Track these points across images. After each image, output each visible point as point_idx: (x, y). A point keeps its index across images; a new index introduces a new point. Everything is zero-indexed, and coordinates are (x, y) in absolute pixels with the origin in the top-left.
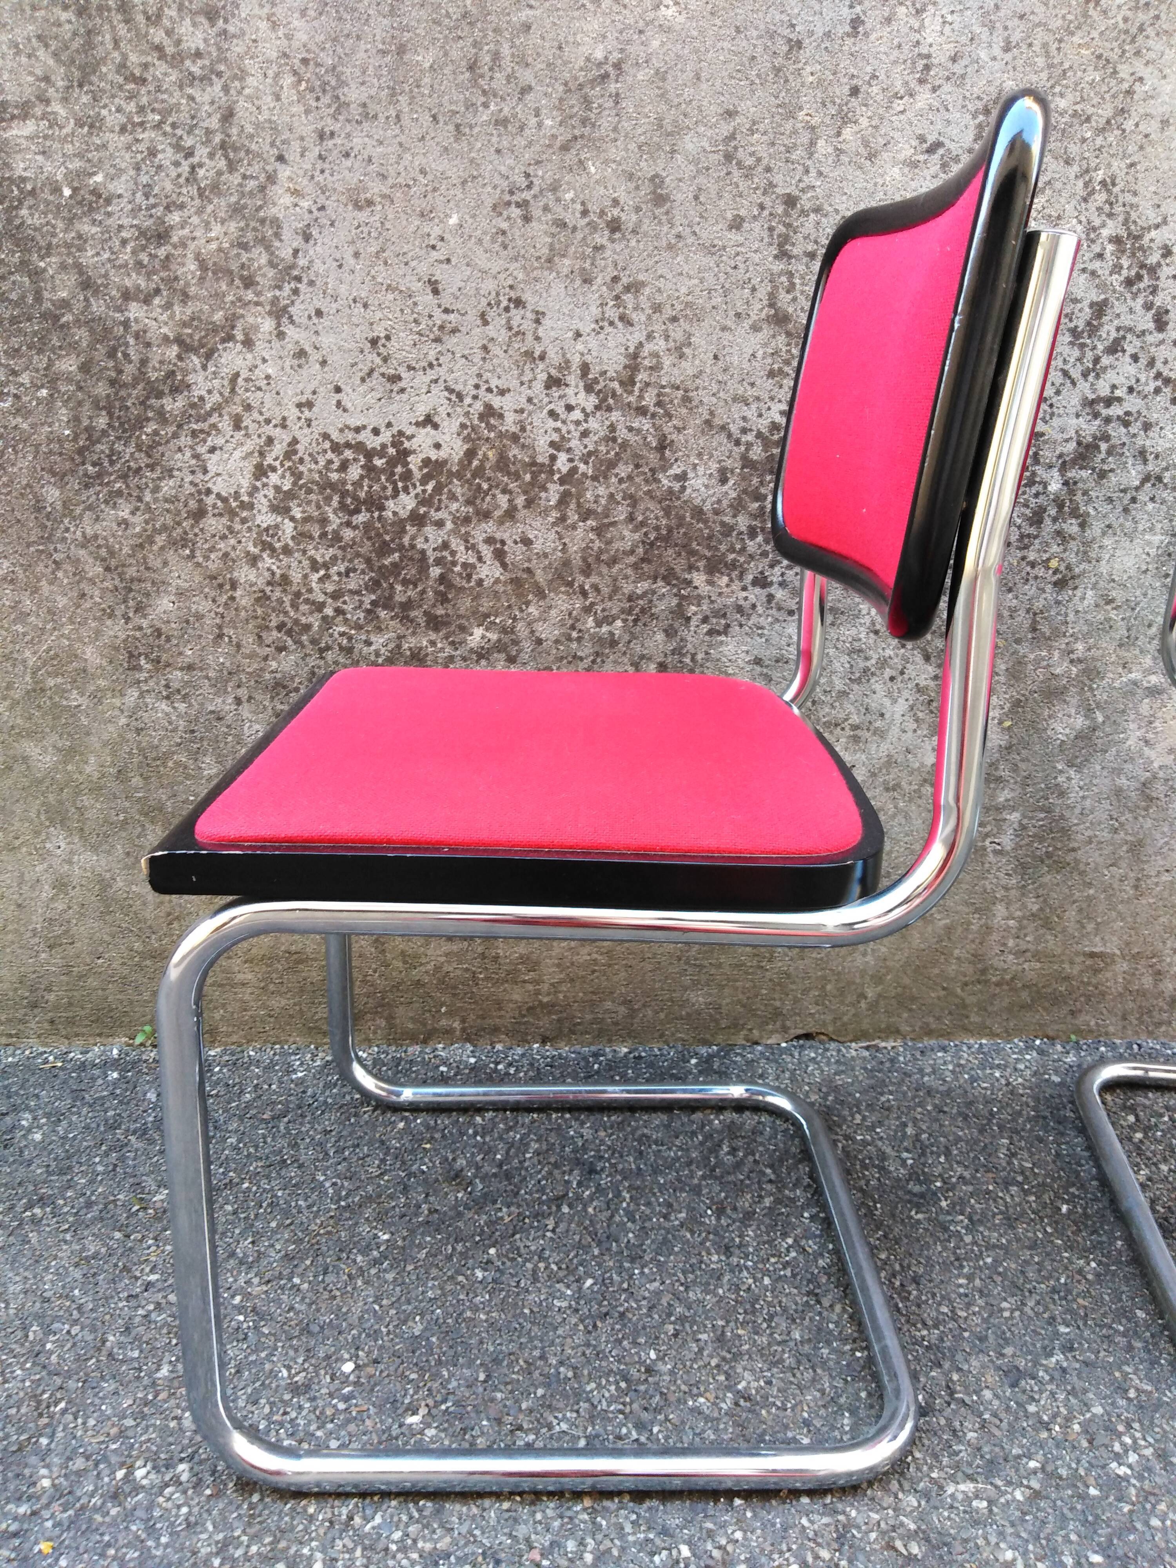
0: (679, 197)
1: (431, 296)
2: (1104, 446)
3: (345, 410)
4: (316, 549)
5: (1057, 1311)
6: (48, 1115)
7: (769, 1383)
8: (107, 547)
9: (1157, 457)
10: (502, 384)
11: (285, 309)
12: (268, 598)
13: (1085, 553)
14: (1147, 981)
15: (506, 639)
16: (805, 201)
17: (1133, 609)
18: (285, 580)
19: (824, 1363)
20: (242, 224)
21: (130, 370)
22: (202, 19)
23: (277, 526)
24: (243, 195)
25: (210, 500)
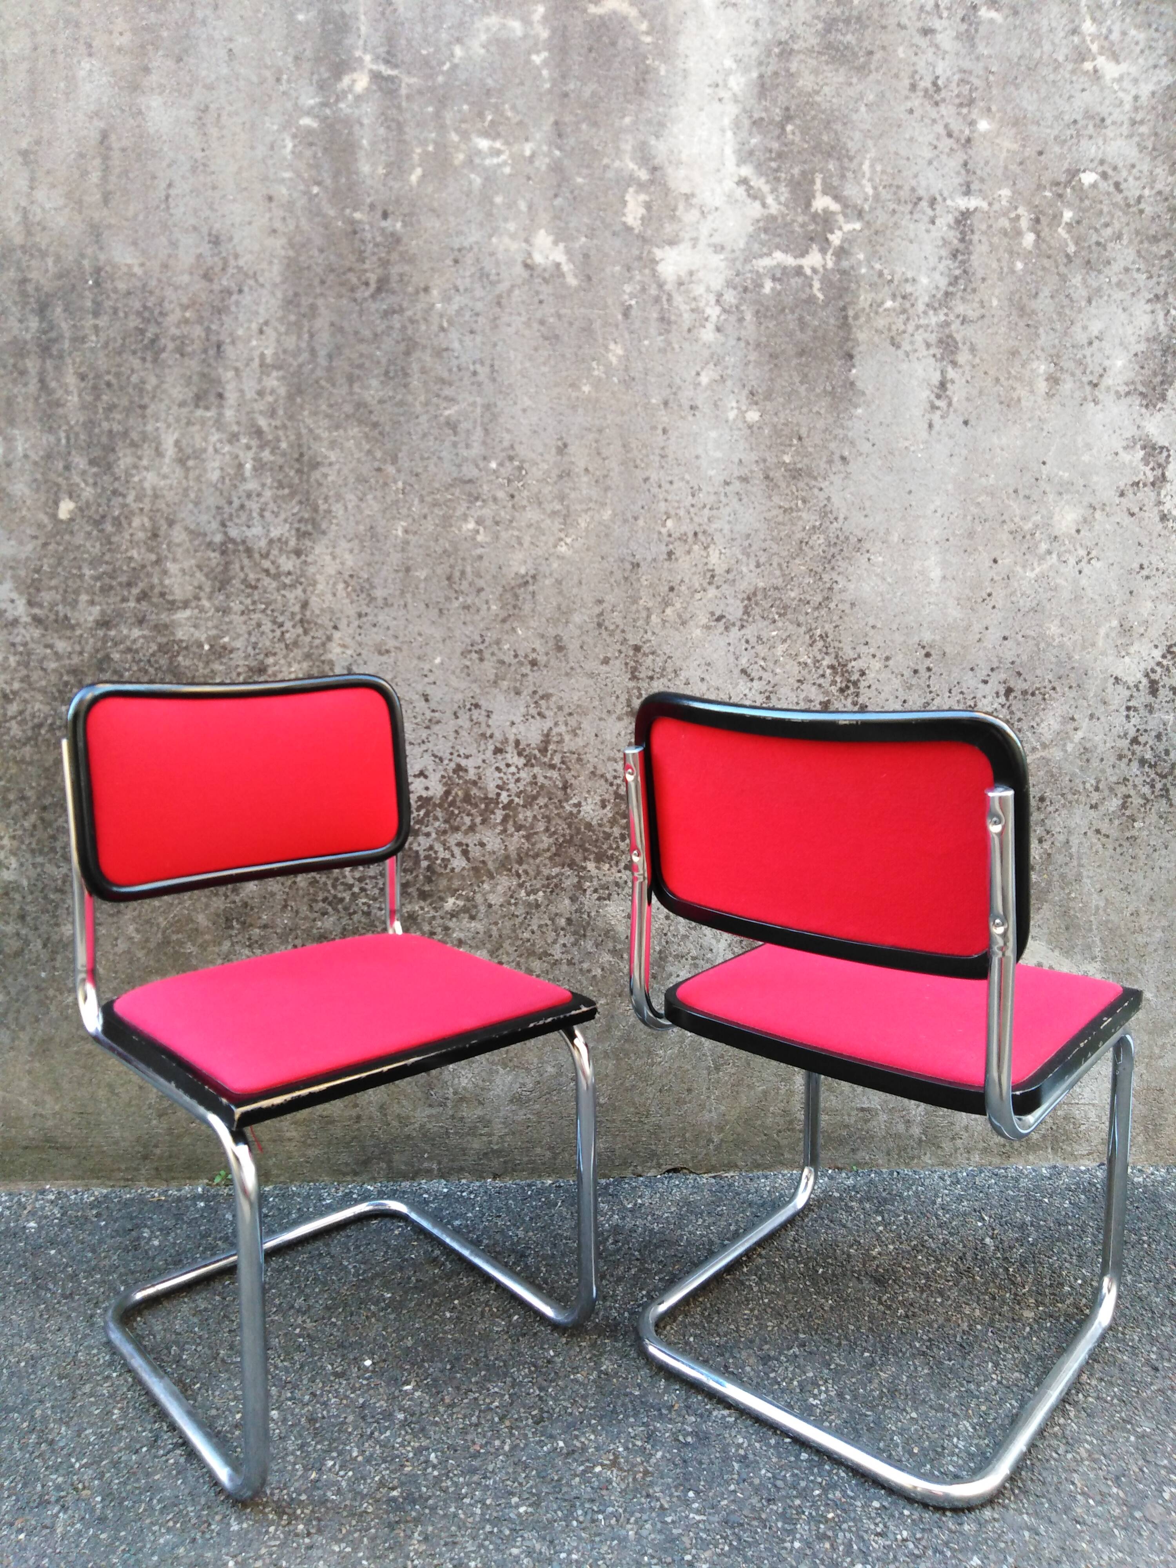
0: (571, 647)
1: (423, 703)
5: (801, 1326)
6: (161, 1230)
10: (467, 752)
15: (469, 904)
16: (646, 649)
22: (293, 556)
24: (312, 647)
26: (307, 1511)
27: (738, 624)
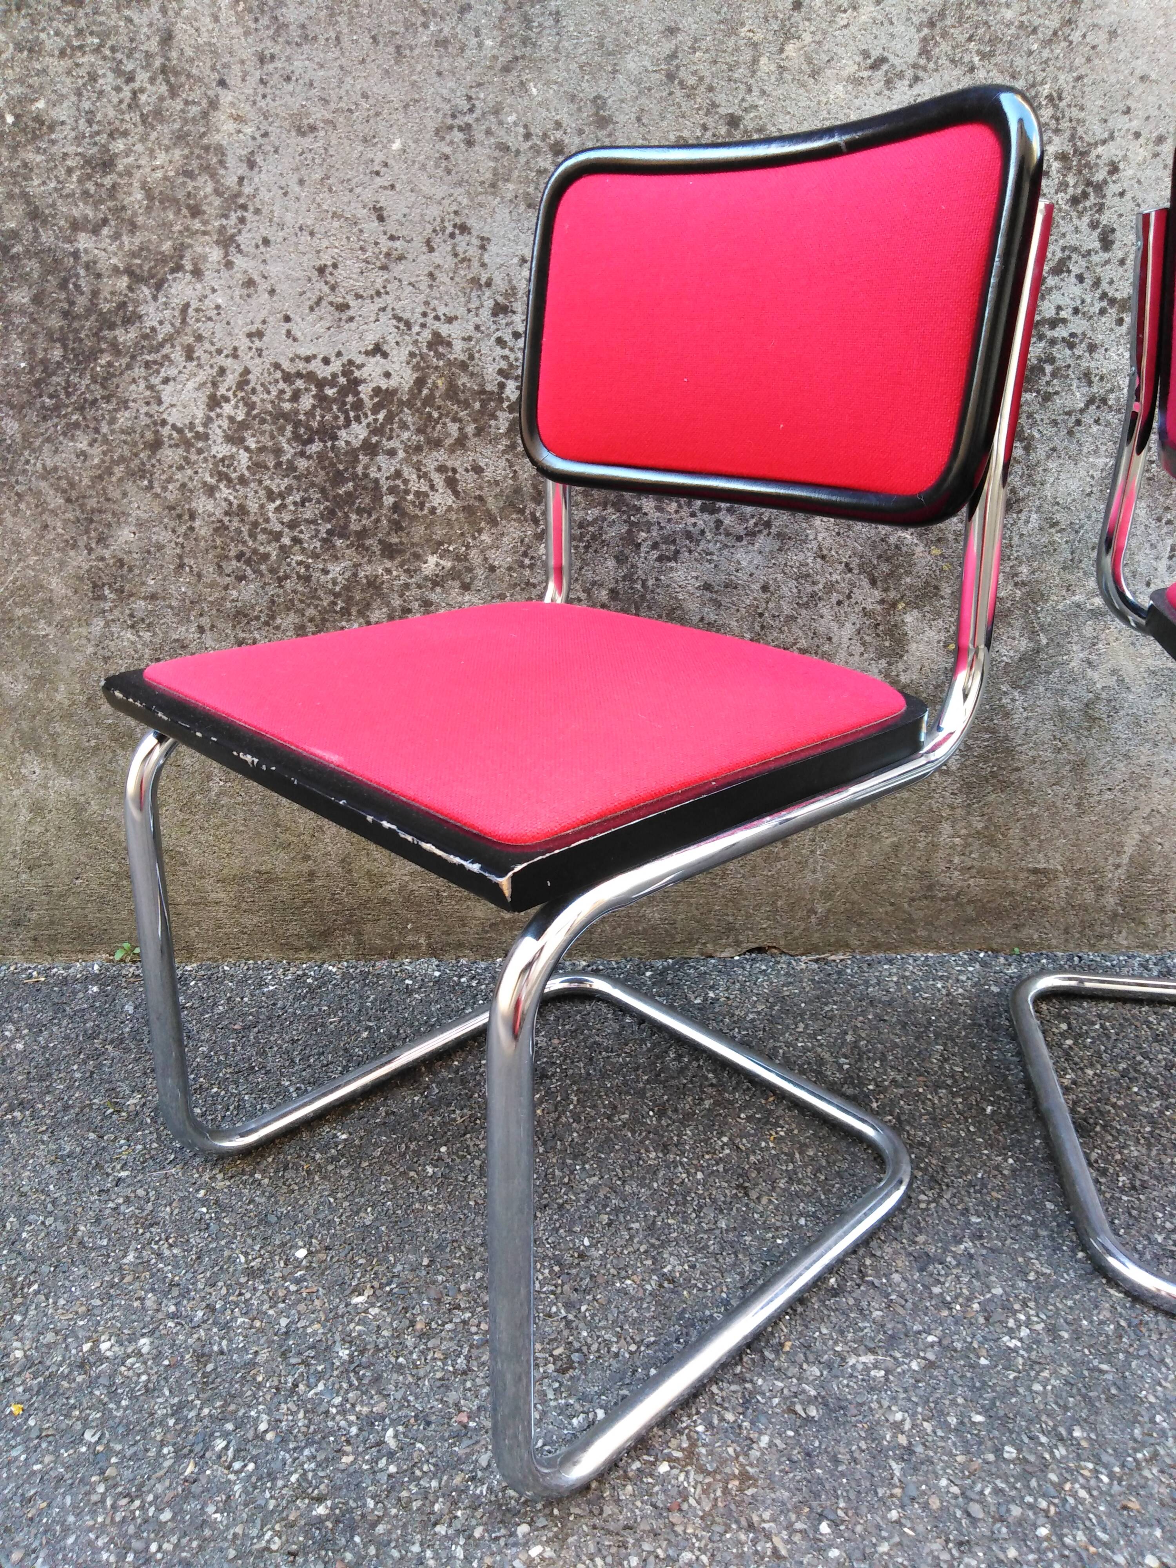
0: (621, 118)
1: (376, 223)
2: (1048, 368)
3: (295, 340)
4: (272, 479)
5: (971, 1203)
6: (30, 1027)
7: (693, 1267)
8: (67, 478)
9: (1102, 379)
10: (450, 311)
11: (232, 238)
12: (227, 528)
13: (1030, 476)
14: (1089, 896)
15: (460, 566)
16: (748, 122)
17: (1077, 532)
18: (243, 510)
19: (746, 1249)
20: (186, 151)
21: (82, 302)
23: (232, 457)
24: (186, 121)
25: (166, 431)
26: (167, 1546)
27: (909, 73)
